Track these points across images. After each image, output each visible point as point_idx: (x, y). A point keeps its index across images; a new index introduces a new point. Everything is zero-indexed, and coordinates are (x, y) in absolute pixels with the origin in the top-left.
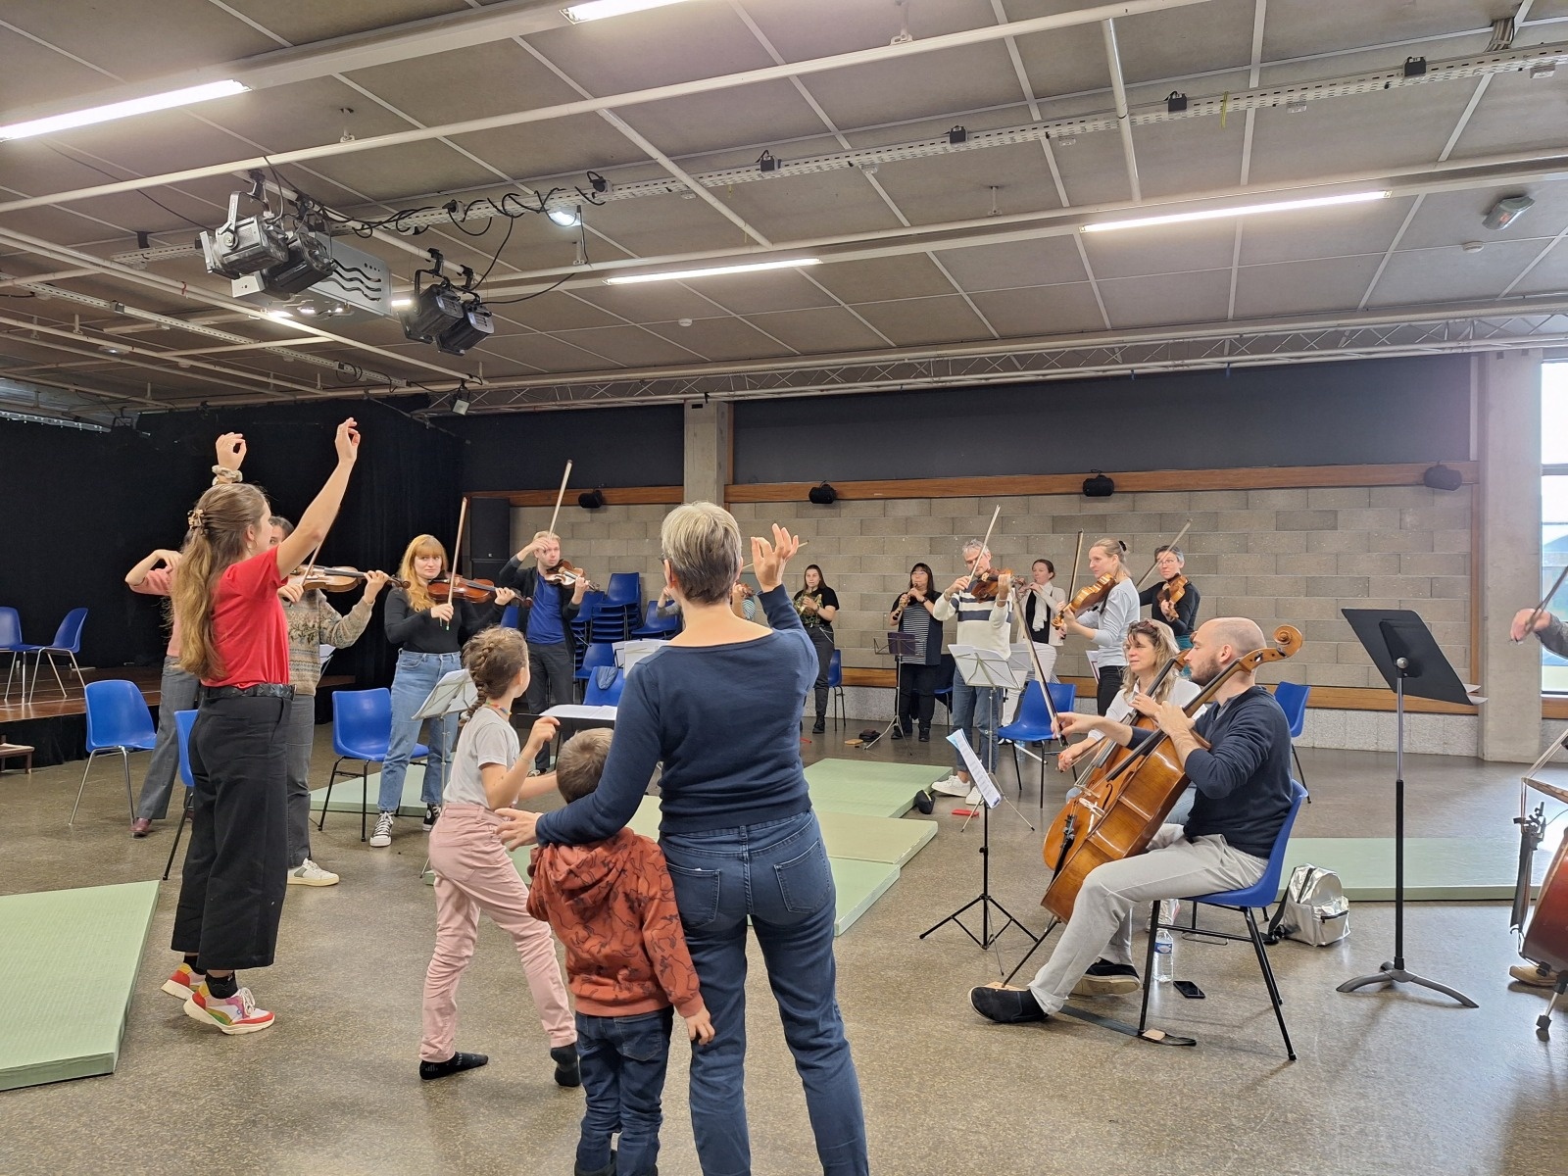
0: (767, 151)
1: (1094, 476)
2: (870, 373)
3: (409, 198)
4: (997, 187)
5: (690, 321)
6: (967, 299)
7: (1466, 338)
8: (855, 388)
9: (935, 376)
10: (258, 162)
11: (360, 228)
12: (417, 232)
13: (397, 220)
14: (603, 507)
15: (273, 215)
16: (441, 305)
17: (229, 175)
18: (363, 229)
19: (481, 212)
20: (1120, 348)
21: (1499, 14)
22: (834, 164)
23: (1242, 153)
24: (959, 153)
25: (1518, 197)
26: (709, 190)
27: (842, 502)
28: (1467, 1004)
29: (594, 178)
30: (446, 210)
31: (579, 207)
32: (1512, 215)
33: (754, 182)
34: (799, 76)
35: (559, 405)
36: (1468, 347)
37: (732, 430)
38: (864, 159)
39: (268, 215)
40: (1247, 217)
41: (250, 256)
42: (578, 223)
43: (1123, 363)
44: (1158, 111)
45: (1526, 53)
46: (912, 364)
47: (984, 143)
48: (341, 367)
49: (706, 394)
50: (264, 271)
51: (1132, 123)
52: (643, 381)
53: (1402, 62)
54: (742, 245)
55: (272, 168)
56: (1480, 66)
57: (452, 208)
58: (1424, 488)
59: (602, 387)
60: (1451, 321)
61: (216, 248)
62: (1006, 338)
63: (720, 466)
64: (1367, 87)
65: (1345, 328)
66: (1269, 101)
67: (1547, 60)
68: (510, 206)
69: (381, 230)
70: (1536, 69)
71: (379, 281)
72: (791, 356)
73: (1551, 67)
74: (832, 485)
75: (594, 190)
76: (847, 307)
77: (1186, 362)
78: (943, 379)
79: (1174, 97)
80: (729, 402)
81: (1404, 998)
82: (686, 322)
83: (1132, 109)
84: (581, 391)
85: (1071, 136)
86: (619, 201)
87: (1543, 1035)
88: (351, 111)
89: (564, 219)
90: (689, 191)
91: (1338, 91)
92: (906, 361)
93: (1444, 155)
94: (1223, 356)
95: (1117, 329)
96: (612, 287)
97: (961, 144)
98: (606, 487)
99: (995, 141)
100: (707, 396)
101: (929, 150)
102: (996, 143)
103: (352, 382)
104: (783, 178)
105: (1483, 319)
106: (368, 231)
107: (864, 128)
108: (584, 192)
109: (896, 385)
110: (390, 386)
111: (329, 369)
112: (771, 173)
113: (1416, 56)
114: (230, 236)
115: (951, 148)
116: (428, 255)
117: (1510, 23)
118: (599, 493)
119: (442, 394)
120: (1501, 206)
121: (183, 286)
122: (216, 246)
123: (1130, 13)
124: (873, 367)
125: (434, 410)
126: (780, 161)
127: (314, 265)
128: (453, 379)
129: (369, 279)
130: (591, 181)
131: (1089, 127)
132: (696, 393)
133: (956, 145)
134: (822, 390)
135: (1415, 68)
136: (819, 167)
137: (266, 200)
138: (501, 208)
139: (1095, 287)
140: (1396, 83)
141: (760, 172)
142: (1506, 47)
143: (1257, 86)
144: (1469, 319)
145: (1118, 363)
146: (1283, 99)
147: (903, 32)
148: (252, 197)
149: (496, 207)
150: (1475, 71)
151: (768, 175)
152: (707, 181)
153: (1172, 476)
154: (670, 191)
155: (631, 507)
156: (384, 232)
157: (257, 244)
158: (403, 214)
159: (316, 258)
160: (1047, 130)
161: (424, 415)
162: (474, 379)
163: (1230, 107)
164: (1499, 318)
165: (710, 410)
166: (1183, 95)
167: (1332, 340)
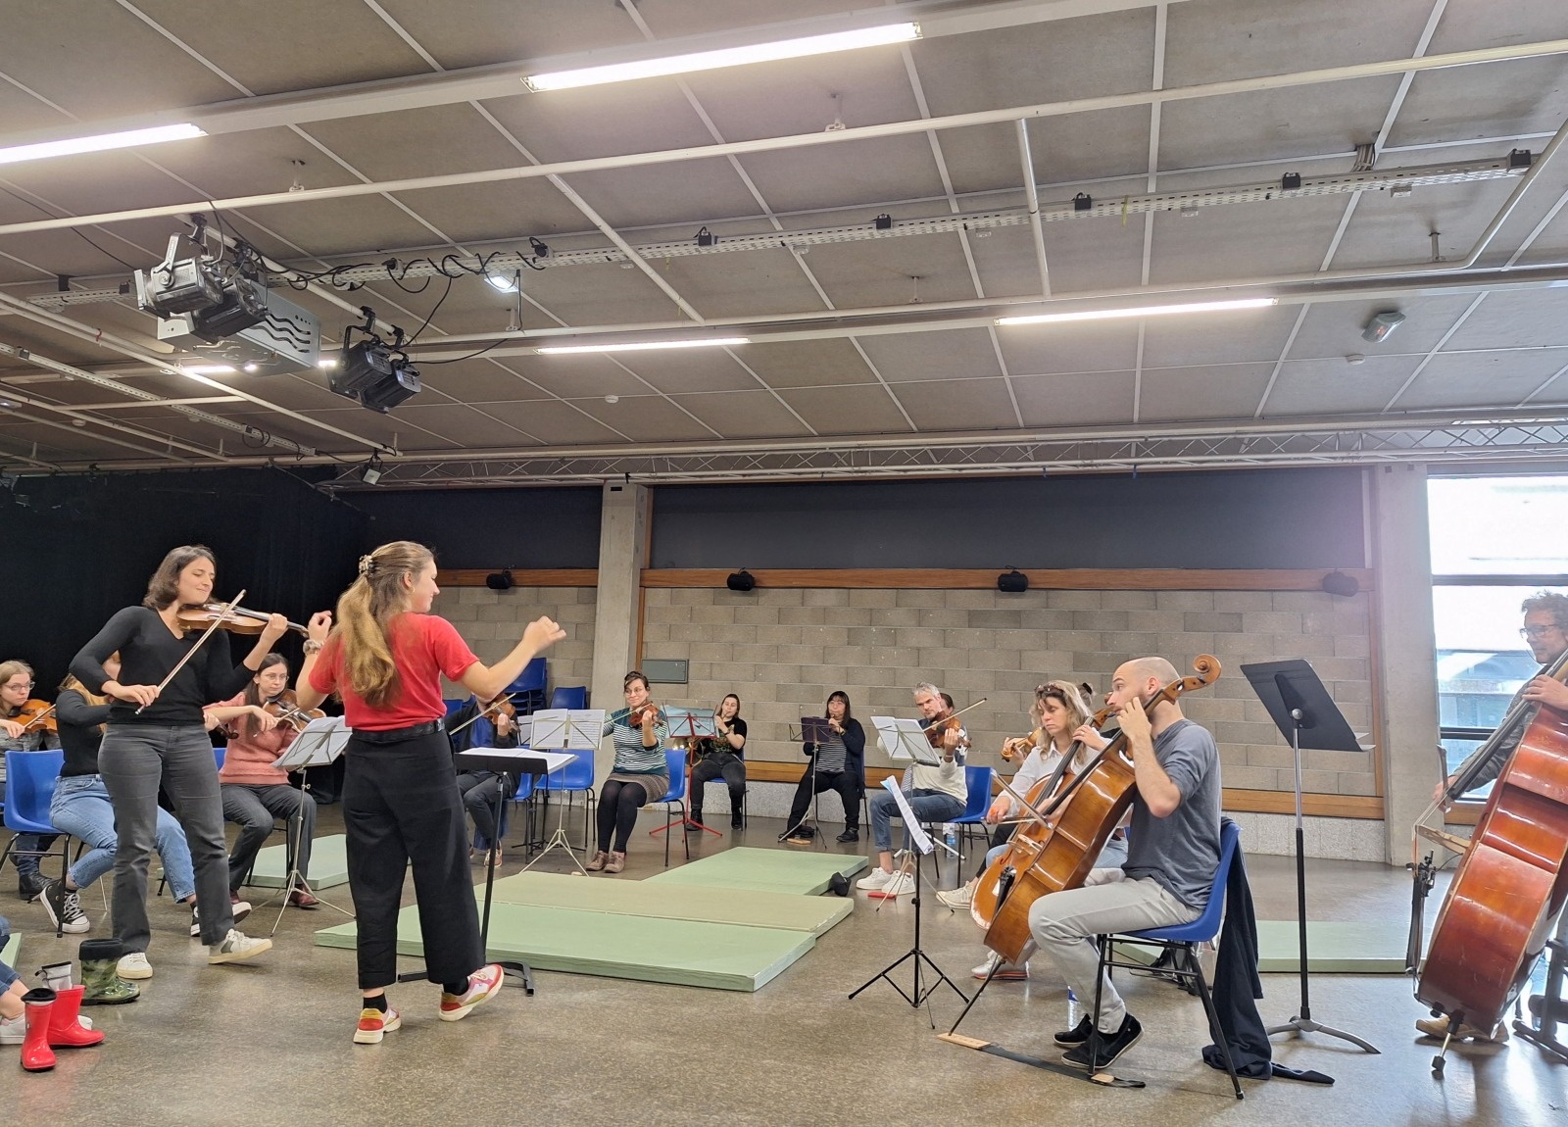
0: (704, 228)
1: (1009, 572)
2: (792, 461)
3: (345, 255)
4: (918, 277)
5: (616, 398)
6: (888, 389)
7: (1357, 450)
8: (777, 474)
9: (855, 466)
10: (204, 207)
11: (295, 279)
12: (352, 287)
13: (334, 274)
14: (511, 589)
15: (212, 258)
16: (370, 360)
17: (170, 218)
18: (298, 281)
19: (421, 271)
20: (1032, 447)
21: (1362, 140)
22: (768, 243)
23: (1142, 256)
24: (884, 240)
25: (1390, 312)
26: (649, 262)
27: (760, 590)
28: (1370, 1050)
29: (536, 243)
30: (385, 267)
31: (518, 271)
32: (1387, 328)
33: (691, 256)
34: (738, 156)
35: (473, 481)
36: (1358, 458)
37: (650, 515)
38: (797, 240)
39: (206, 258)
40: (1147, 318)
41: (184, 295)
42: (515, 289)
43: (1035, 460)
44: (1066, 209)
45: (1385, 174)
46: (832, 454)
47: (908, 231)
48: (249, 430)
49: (627, 474)
50: (196, 313)
51: (1043, 219)
52: (563, 459)
53: (1280, 177)
54: (676, 319)
55: (216, 212)
56: (1347, 184)
57: (391, 265)
58: (1324, 593)
59: (520, 464)
60: (1341, 433)
61: (149, 286)
62: (924, 432)
63: (637, 549)
64: (1251, 197)
65: (1243, 436)
66: (1165, 205)
67: (1404, 181)
68: (450, 266)
69: (317, 285)
70: (1395, 189)
71: (309, 333)
72: (714, 440)
73: (1408, 188)
74: (750, 572)
75: (535, 255)
76: (772, 391)
77: (1095, 461)
78: (863, 468)
79: (1080, 197)
80: (649, 486)
81: (1310, 1046)
82: (613, 399)
83: (1043, 207)
84: (497, 467)
85: (987, 229)
86: (559, 268)
87: (1438, 1075)
88: (303, 163)
89: (502, 285)
90: (628, 260)
91: (1226, 199)
92: (828, 450)
93: (1324, 267)
94: (1130, 457)
95: (1030, 428)
96: (541, 356)
97: (887, 231)
98: (515, 568)
99: (918, 230)
100: (628, 477)
101: (857, 235)
102: (918, 231)
103: (258, 449)
104: (719, 254)
105: (1371, 432)
106: (302, 284)
107: (797, 212)
108: (525, 257)
109: (817, 473)
110: (298, 454)
111: (235, 433)
112: (708, 247)
113: (1292, 171)
114: (166, 275)
115: (877, 234)
116: (360, 313)
117: (1371, 148)
118: (508, 575)
119: (350, 465)
120: (1377, 320)
121: (98, 333)
122: (150, 285)
123: (1041, 114)
124: (795, 455)
125: (341, 482)
126: (716, 237)
127: (248, 309)
128: (365, 449)
129: (300, 331)
130: (533, 246)
131: (1004, 221)
132: (616, 473)
133: (882, 231)
134: (744, 475)
135: (1291, 182)
136: (753, 245)
137: (205, 245)
138: (441, 268)
139: (1008, 382)
140: (1275, 194)
141: (697, 247)
142: (1369, 168)
143: (1154, 191)
144: (1358, 432)
145: (1030, 460)
146: (1177, 204)
147: (837, 121)
148: (192, 240)
149: (436, 267)
150: (1343, 188)
151: (704, 250)
152: (645, 252)
153: (1084, 574)
154: (609, 259)
155: (542, 589)
156: (320, 286)
157: (194, 284)
158: (339, 270)
159: (250, 303)
160: (965, 222)
161: (329, 487)
162: (388, 450)
163: (1130, 208)
164: (1384, 431)
165: (629, 493)
166: (1088, 196)
167: (1232, 446)
